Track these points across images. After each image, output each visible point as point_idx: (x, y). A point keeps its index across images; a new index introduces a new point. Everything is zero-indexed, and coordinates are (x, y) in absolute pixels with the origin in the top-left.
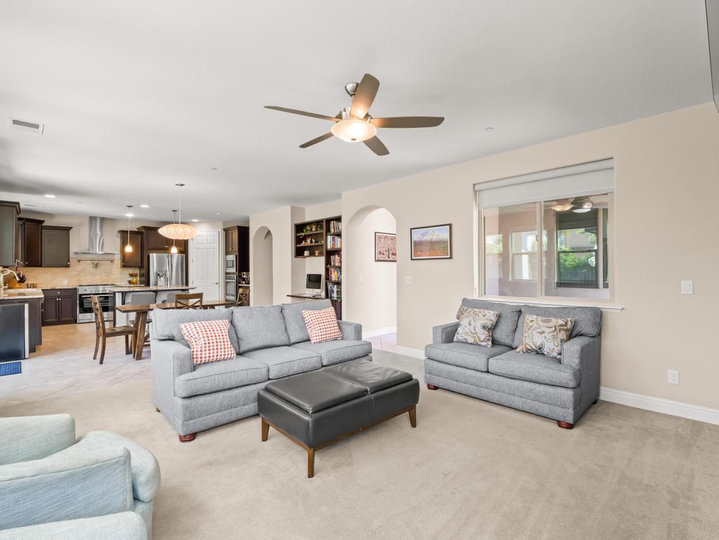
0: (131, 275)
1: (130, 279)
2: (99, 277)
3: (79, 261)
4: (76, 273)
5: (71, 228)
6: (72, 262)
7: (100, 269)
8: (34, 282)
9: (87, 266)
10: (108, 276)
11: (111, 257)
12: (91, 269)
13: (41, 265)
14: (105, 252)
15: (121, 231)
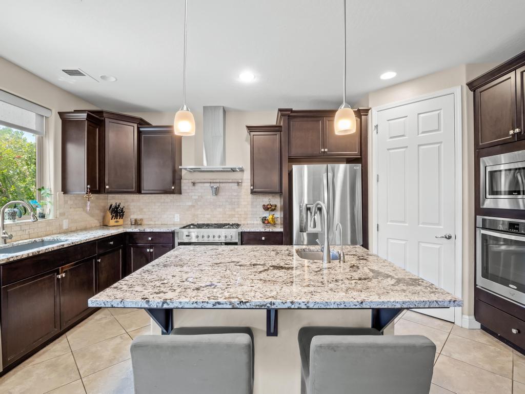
0: (266, 208)
1: (266, 214)
2: (221, 210)
3: (194, 184)
4: (190, 204)
6: (185, 185)
7: (223, 198)
8: (139, 217)
9: (204, 190)
10: (234, 209)
11: (236, 176)
12: (210, 196)
13: (139, 191)
14: (229, 165)
15: (248, 127)
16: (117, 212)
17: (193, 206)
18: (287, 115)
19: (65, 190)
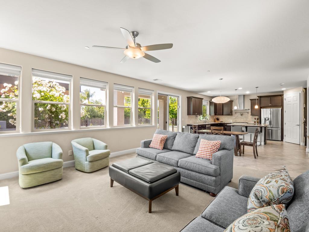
0: (255, 119)
1: (255, 121)
2: (243, 119)
3: (236, 113)
5: (233, 101)
6: (233, 113)
7: (243, 116)
8: (222, 121)
9: (238, 115)
10: (246, 119)
11: (248, 111)
12: (240, 116)
13: (223, 115)
14: (245, 109)
15: (250, 100)
16: (218, 119)
17: (235, 118)
18: (260, 97)
19: (210, 115)
